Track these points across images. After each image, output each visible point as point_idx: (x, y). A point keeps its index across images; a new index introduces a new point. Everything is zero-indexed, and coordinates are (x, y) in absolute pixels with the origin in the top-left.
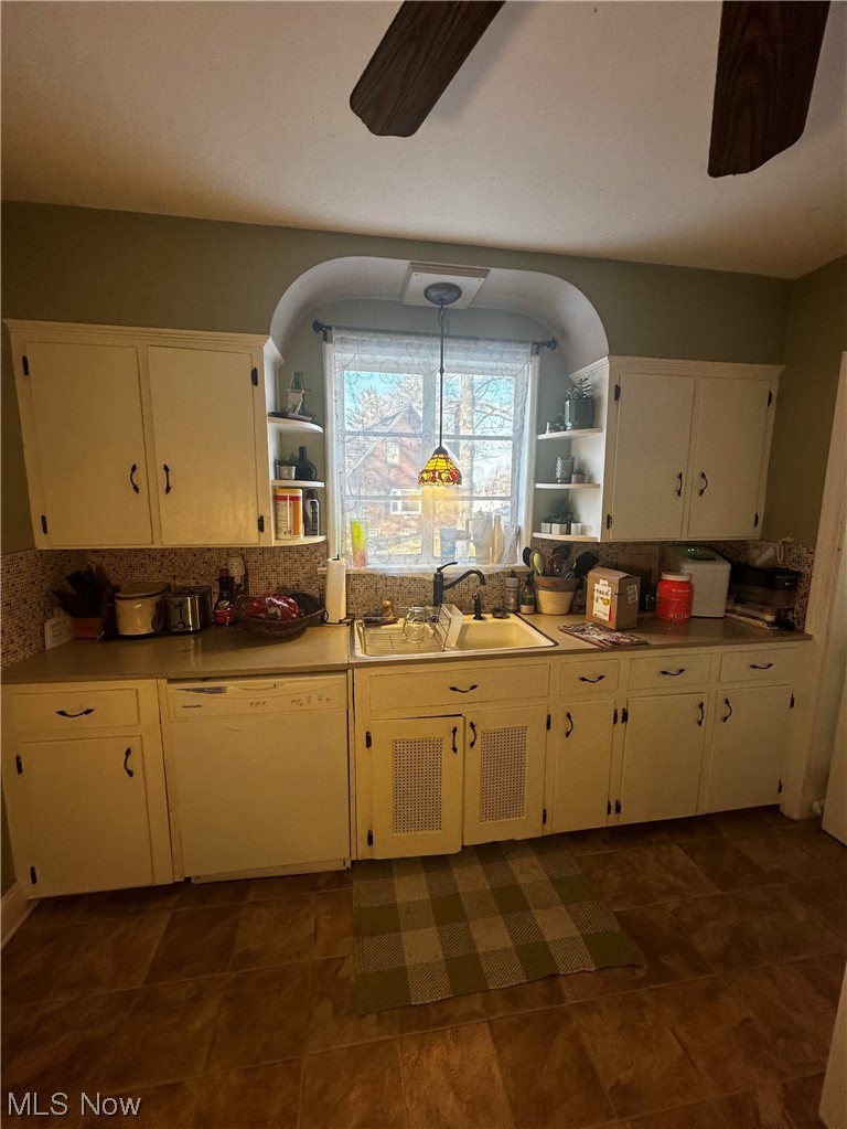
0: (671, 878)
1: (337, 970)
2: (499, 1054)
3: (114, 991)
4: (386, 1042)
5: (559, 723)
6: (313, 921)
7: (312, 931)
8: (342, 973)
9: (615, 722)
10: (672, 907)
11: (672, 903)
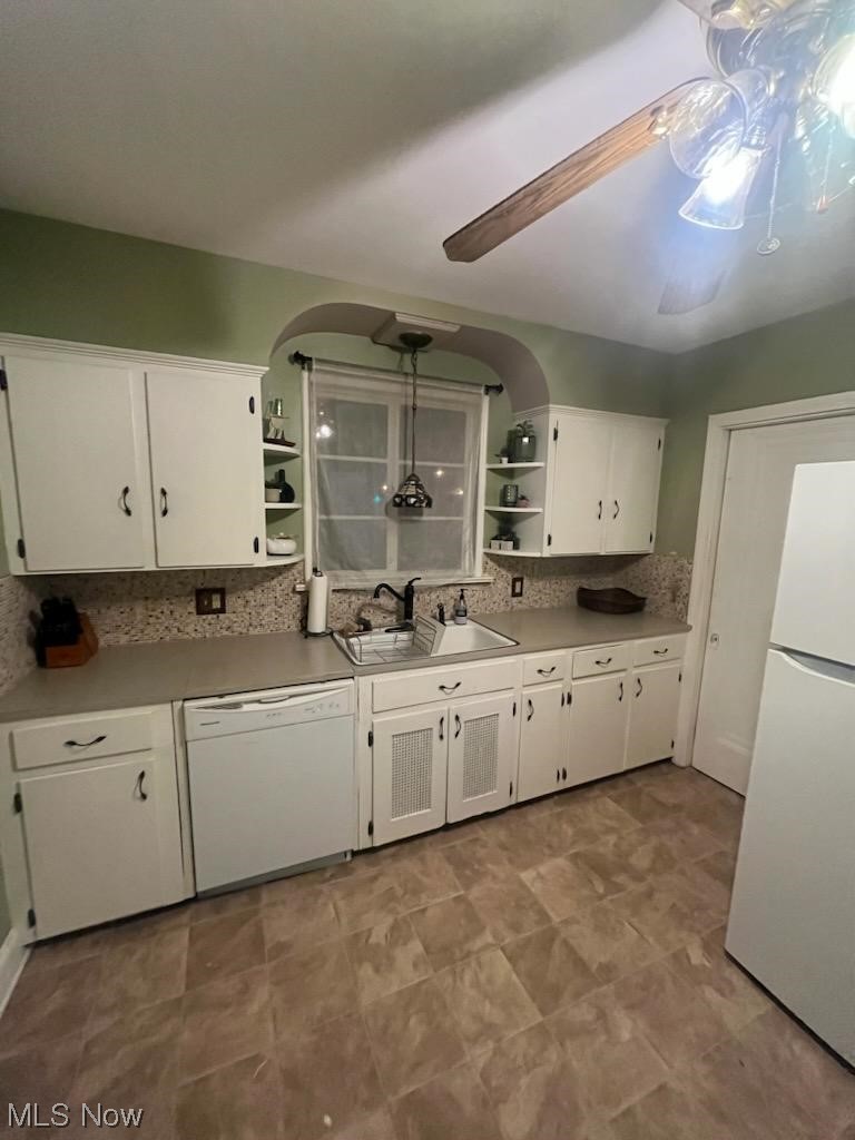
0: (608, 822)
1: (367, 941)
2: (514, 966)
3: (158, 1002)
4: (424, 981)
5: (524, 710)
6: (331, 906)
7: (333, 915)
8: (373, 940)
9: (563, 704)
10: (612, 842)
11: (612, 839)
